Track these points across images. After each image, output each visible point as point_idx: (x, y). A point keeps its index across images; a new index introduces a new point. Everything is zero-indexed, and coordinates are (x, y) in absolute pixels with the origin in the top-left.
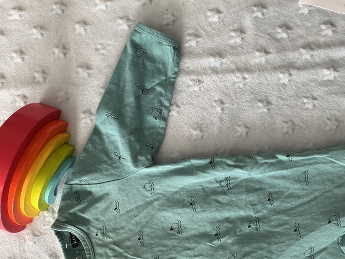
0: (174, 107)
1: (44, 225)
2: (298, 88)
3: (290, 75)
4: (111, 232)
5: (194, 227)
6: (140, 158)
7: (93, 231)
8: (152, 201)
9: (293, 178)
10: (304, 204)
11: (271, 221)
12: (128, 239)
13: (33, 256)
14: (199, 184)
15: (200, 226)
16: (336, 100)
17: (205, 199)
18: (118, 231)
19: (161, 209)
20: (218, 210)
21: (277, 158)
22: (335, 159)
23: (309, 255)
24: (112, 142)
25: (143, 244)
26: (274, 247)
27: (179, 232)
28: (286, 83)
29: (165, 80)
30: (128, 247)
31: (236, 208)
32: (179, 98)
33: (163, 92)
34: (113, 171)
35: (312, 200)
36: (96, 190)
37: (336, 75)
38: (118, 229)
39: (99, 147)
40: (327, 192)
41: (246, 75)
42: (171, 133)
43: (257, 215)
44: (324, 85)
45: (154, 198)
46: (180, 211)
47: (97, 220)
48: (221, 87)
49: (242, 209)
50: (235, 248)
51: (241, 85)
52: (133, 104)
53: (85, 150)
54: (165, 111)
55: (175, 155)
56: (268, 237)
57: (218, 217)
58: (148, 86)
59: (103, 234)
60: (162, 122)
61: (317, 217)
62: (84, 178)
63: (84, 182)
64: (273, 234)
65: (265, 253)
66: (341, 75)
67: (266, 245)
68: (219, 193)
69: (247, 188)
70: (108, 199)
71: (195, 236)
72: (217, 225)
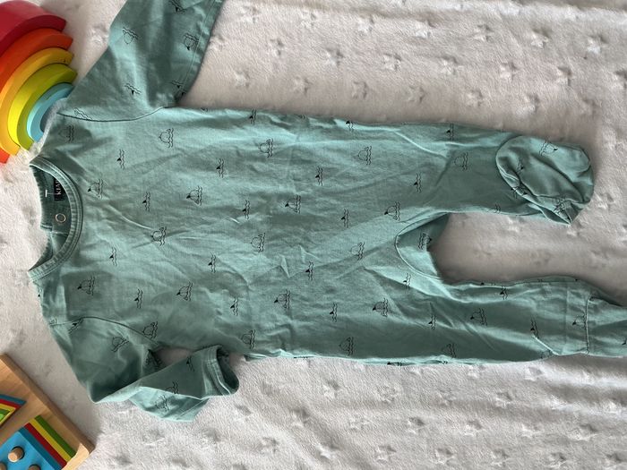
0: (215, 40)
1: (22, 169)
2: (380, 41)
3: (372, 22)
4: (109, 188)
5: (218, 197)
6: (159, 96)
7: (86, 185)
8: (168, 158)
9: (352, 154)
10: (360, 188)
11: (316, 203)
12: (130, 201)
14: (233, 142)
15: (225, 197)
16: (426, 64)
17: (237, 163)
18: (118, 189)
19: (179, 169)
20: (252, 180)
21: (335, 123)
22: (407, 136)
23: (357, 253)
24: (127, 71)
25: (148, 209)
26: (313, 234)
27: (197, 201)
28: (366, 32)
30: (128, 210)
31: (275, 181)
32: (224, 28)
33: (204, 15)
34: (122, 108)
35: (370, 185)
36: (96, 129)
37: (431, 31)
38: (118, 186)
39: (108, 74)
40: (391, 178)
41: (316, 13)
42: (207, 72)
43: (299, 194)
44: (413, 42)
45: (172, 154)
46: (203, 174)
47: (92, 170)
48: (282, 24)
49: (281, 183)
50: (264, 228)
51: (308, 26)
52: (159, 23)
53: (90, 76)
54: (202, 41)
55: (207, 103)
56: (309, 221)
57: (251, 189)
58: (185, 4)
59: (98, 190)
60: (196, 55)
61: (373, 205)
62: (82, 110)
63: (82, 115)
64: (315, 219)
65: (300, 240)
66: (438, 33)
67: (302, 230)
68: (256, 159)
69: (293, 158)
70: (111, 145)
71: (217, 209)
72: (247, 198)
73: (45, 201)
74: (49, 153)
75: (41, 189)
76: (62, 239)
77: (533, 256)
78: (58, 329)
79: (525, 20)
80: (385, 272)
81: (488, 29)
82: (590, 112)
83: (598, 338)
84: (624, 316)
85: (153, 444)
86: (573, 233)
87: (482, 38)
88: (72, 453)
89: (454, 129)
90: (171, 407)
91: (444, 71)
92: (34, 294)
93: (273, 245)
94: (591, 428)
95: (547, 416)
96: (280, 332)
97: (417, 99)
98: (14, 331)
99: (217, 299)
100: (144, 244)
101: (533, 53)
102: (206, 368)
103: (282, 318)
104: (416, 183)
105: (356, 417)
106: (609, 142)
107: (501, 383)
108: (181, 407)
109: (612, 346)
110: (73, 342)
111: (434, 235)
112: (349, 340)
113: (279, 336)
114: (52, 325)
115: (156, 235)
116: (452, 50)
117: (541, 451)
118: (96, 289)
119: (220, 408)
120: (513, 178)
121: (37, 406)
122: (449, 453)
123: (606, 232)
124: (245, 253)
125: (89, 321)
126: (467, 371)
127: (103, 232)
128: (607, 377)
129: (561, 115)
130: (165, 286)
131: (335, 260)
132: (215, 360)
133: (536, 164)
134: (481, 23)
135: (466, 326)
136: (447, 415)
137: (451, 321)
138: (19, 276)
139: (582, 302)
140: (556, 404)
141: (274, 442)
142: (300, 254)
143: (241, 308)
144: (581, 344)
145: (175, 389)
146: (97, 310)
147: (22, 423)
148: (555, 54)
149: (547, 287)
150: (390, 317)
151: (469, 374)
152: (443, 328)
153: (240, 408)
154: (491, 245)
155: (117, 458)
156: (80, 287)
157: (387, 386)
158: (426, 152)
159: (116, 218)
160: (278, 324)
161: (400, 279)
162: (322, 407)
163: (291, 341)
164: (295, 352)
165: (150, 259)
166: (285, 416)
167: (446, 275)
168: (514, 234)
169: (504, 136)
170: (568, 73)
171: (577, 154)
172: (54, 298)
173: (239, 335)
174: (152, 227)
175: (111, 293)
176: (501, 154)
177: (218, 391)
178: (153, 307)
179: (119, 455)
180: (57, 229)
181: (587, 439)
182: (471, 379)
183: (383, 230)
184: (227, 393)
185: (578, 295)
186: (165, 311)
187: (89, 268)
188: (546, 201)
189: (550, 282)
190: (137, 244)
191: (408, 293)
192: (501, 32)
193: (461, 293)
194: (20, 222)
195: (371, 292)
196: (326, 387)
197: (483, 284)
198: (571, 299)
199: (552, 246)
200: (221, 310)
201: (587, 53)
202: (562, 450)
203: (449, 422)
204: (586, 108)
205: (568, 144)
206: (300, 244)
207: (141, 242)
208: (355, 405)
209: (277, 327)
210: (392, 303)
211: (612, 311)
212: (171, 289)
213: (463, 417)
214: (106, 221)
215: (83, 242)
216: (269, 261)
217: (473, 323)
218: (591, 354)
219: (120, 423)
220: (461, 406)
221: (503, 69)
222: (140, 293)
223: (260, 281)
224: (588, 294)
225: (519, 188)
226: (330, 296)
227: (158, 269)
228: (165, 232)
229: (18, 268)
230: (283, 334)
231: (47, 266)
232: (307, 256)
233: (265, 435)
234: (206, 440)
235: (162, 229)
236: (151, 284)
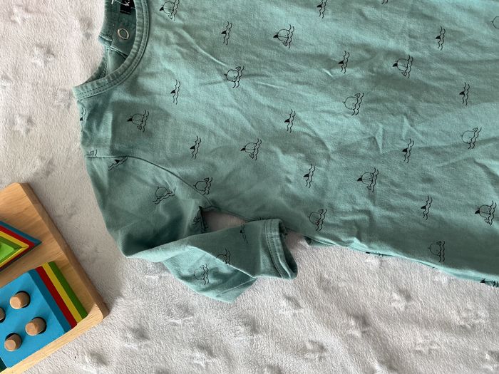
4: (185, 10)
5: (311, 42)
9: (486, 18)
10: (488, 61)
11: (431, 68)
12: (207, 29)
13: (55, 13)
15: (321, 44)
17: (343, 4)
18: (195, 14)
20: (357, 26)
23: (469, 141)
25: (226, 42)
26: (422, 105)
27: (286, 43)
30: (203, 38)
38: (196, 10)
43: (412, 54)
49: (393, 38)
50: (364, 87)
56: (421, 89)
57: (354, 38)
59: (172, 10)
64: (427, 88)
65: (405, 108)
67: (411, 98)
69: (412, 9)
71: (308, 55)
72: (347, 49)
76: (120, 58)
78: (96, 163)
85: (179, 322)
88: (84, 313)
90: (212, 281)
93: (372, 109)
96: (357, 217)
98: (42, 159)
99: (290, 164)
100: (215, 83)
102: (264, 241)
103: (363, 202)
105: (426, 338)
108: (226, 283)
110: (110, 184)
112: (439, 243)
113: (355, 222)
114: (90, 157)
115: (231, 75)
118: (149, 126)
121: (53, 250)
124: (333, 114)
125: (134, 162)
127: (170, 59)
130: (229, 137)
131: (441, 144)
132: (277, 234)
138: (61, 95)
141: (322, 348)
142: (402, 128)
143: (317, 179)
145: (227, 258)
146: (145, 151)
147: (33, 265)
150: (496, 225)
153: (289, 298)
155: (134, 331)
157: (470, 307)
159: (187, 45)
160: (357, 208)
162: (387, 319)
163: (369, 232)
164: (373, 245)
165: (218, 104)
166: (340, 319)
172: (98, 126)
173: (306, 211)
175: (166, 137)
177: (277, 272)
178: (211, 159)
179: (137, 326)
180: (118, 44)
186: (224, 167)
187: (144, 100)
190: (206, 81)
195: (478, 191)
196: (396, 296)
200: (292, 178)
206: (405, 114)
207: (212, 80)
208: (427, 324)
209: (355, 212)
212: (234, 142)
214: (175, 46)
215: (144, 68)
216: (362, 127)
219: (145, 290)
222: (198, 141)
223: (345, 150)
226: (426, 186)
227: (224, 116)
228: (241, 72)
229: (62, 87)
230: (360, 221)
231: (98, 84)
232: (410, 131)
233: (312, 338)
234: (242, 329)
235: (239, 69)
236: (212, 133)
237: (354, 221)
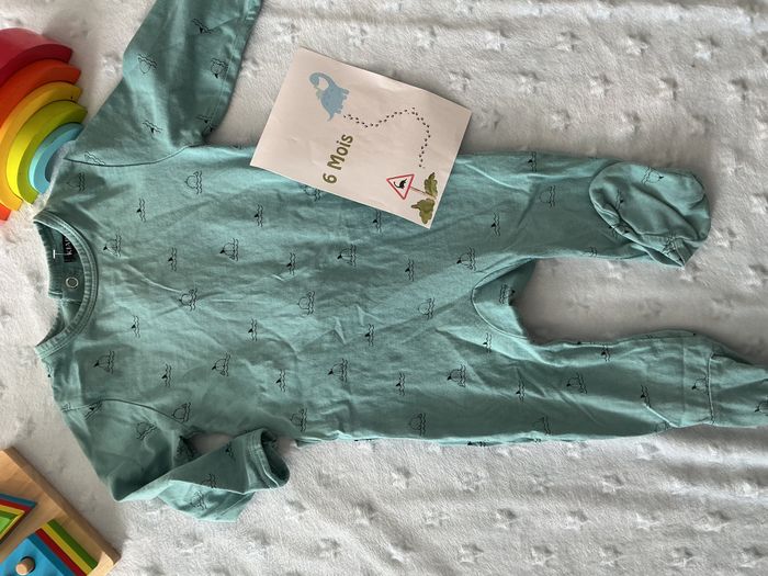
0: (248, 64)
1: (26, 227)
2: (444, 57)
3: (433, 34)
4: (128, 245)
5: (257, 251)
6: (184, 133)
7: (101, 242)
8: (197, 206)
11: (374, 253)
12: (153, 259)
14: (272, 185)
15: (267, 251)
16: (501, 81)
17: (278, 210)
18: (139, 246)
19: (209, 219)
20: (296, 229)
22: (481, 169)
23: (426, 312)
24: (144, 106)
25: (175, 268)
26: (372, 290)
27: (233, 257)
28: (427, 47)
29: (239, 19)
30: (151, 270)
31: (324, 228)
32: (258, 49)
33: (233, 36)
34: (140, 150)
35: (440, 229)
36: (111, 176)
37: (504, 42)
38: (139, 243)
39: (122, 111)
40: (464, 219)
41: (366, 27)
42: (240, 104)
43: (353, 242)
44: (484, 56)
45: (201, 201)
46: (238, 224)
47: (108, 225)
48: (326, 42)
49: (332, 231)
50: (314, 284)
51: (358, 43)
52: (181, 48)
53: (102, 113)
54: (232, 67)
55: (240, 140)
56: (366, 276)
57: (296, 239)
58: (211, 23)
59: (115, 248)
60: (226, 83)
61: (443, 253)
62: (93, 153)
63: (93, 160)
64: (374, 272)
65: (356, 297)
66: (513, 43)
67: (359, 286)
68: (301, 203)
70: (128, 193)
71: (257, 264)
72: (292, 251)
73: (53, 263)
74: (54, 206)
75: (48, 249)
76: (74, 307)
77: (641, 307)
78: (72, 415)
79: (619, 24)
80: (461, 332)
81: (573, 36)
82: (702, 130)
83: (724, 405)
84: (755, 377)
85: (190, 551)
86: (688, 278)
87: (567, 48)
88: (93, 563)
89: (536, 158)
90: (209, 505)
91: (522, 89)
92: (43, 374)
93: (325, 305)
94: (723, 516)
95: (666, 502)
96: (337, 409)
97: (491, 124)
98: (21, 420)
99: (260, 373)
100: (172, 310)
101: (629, 63)
102: (248, 456)
103: (339, 394)
104: (494, 225)
105: (433, 510)
106: (727, 166)
107: (608, 463)
108: (221, 505)
109: (743, 414)
110: (90, 431)
111: (518, 287)
112: (420, 416)
113: (336, 415)
114: (66, 410)
115: (185, 299)
116: (531, 64)
117: (661, 546)
118: (116, 365)
119: (269, 503)
120: (611, 213)
121: (51, 508)
122: (548, 552)
123: (728, 274)
124: (291, 316)
125: (109, 405)
126: (566, 450)
127: (122, 297)
128: (739, 452)
129: (667, 135)
130: (197, 358)
131: (400, 321)
132: (259, 446)
133: (638, 196)
134: (564, 30)
135: (561, 395)
136: (544, 505)
137: (543, 389)
138: (25, 353)
139: (703, 361)
140: (677, 487)
141: (335, 544)
142: (358, 316)
143: (290, 382)
144: (703, 413)
145: (212, 483)
146: (118, 391)
147: (32, 530)
148: (656, 62)
149: (659, 345)
150: (469, 387)
151: (569, 454)
152: (534, 398)
153: (291, 503)
154: (589, 296)
155: (147, 569)
156: (97, 364)
157: (468, 470)
158: (505, 188)
159: (137, 280)
160: (335, 400)
161: (479, 341)
162: (392, 499)
163: (350, 421)
164: (356, 433)
165: (178, 327)
166: (346, 511)
167: (534, 333)
168: (615, 281)
169: (597, 164)
170: (673, 84)
171: (688, 181)
173: (287, 415)
174: (180, 290)
175: (134, 371)
176: (595, 186)
177: (264, 484)
178: (185, 385)
179: (150, 564)
180: (68, 296)
181: (717, 529)
182: (571, 459)
183: (456, 282)
184: (274, 485)
185: (697, 353)
186: (199, 390)
187: (107, 341)
188: (653, 240)
189: (662, 339)
190: (163, 310)
191: (489, 357)
192: (590, 40)
193: (554, 356)
194: (25, 289)
195: (445, 358)
196: (395, 476)
197: (579, 343)
198: (689, 358)
199: (662, 295)
200: (265, 386)
201: (695, 59)
202: (688, 544)
203: (546, 513)
204: (696, 126)
205: (676, 170)
206: (358, 303)
207: (168, 308)
208: (430, 496)
209: (333, 404)
210: (470, 370)
211: (740, 370)
212: (204, 362)
213: (562, 506)
214: (126, 284)
215: (99, 310)
216: (320, 324)
217: (570, 392)
218: (717, 425)
219: (150, 527)
220: (560, 493)
221: (593, 83)
222: (169, 369)
223: (310, 349)
224: (708, 351)
225: (618, 226)
226: (396, 364)
227: (188, 338)
228: (196, 295)
229: (24, 344)
230: (341, 412)
231: (57, 340)
232: (366, 317)
233: (323, 536)
234: (253, 544)
235: (192, 292)
236: (181, 358)
237: (335, 413)
